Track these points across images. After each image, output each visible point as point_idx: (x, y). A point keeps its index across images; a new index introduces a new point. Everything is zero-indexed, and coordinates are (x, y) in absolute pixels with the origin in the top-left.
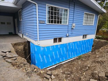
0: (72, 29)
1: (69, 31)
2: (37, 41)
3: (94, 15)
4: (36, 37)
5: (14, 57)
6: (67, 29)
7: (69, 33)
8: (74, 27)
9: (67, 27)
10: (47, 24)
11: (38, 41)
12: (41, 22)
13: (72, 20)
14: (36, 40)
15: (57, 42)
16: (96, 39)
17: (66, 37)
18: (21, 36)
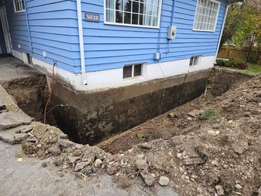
0: (168, 39)
1: (161, 46)
2: (79, 75)
3: (218, 4)
4: (77, 63)
5: (19, 125)
6: (156, 41)
7: (161, 51)
8: (173, 34)
9: (157, 35)
10: (105, 23)
11: (84, 74)
12: (89, 17)
13: (170, 14)
14: (76, 70)
15: (131, 76)
16: (217, 68)
17: (152, 61)
18: (25, 60)
